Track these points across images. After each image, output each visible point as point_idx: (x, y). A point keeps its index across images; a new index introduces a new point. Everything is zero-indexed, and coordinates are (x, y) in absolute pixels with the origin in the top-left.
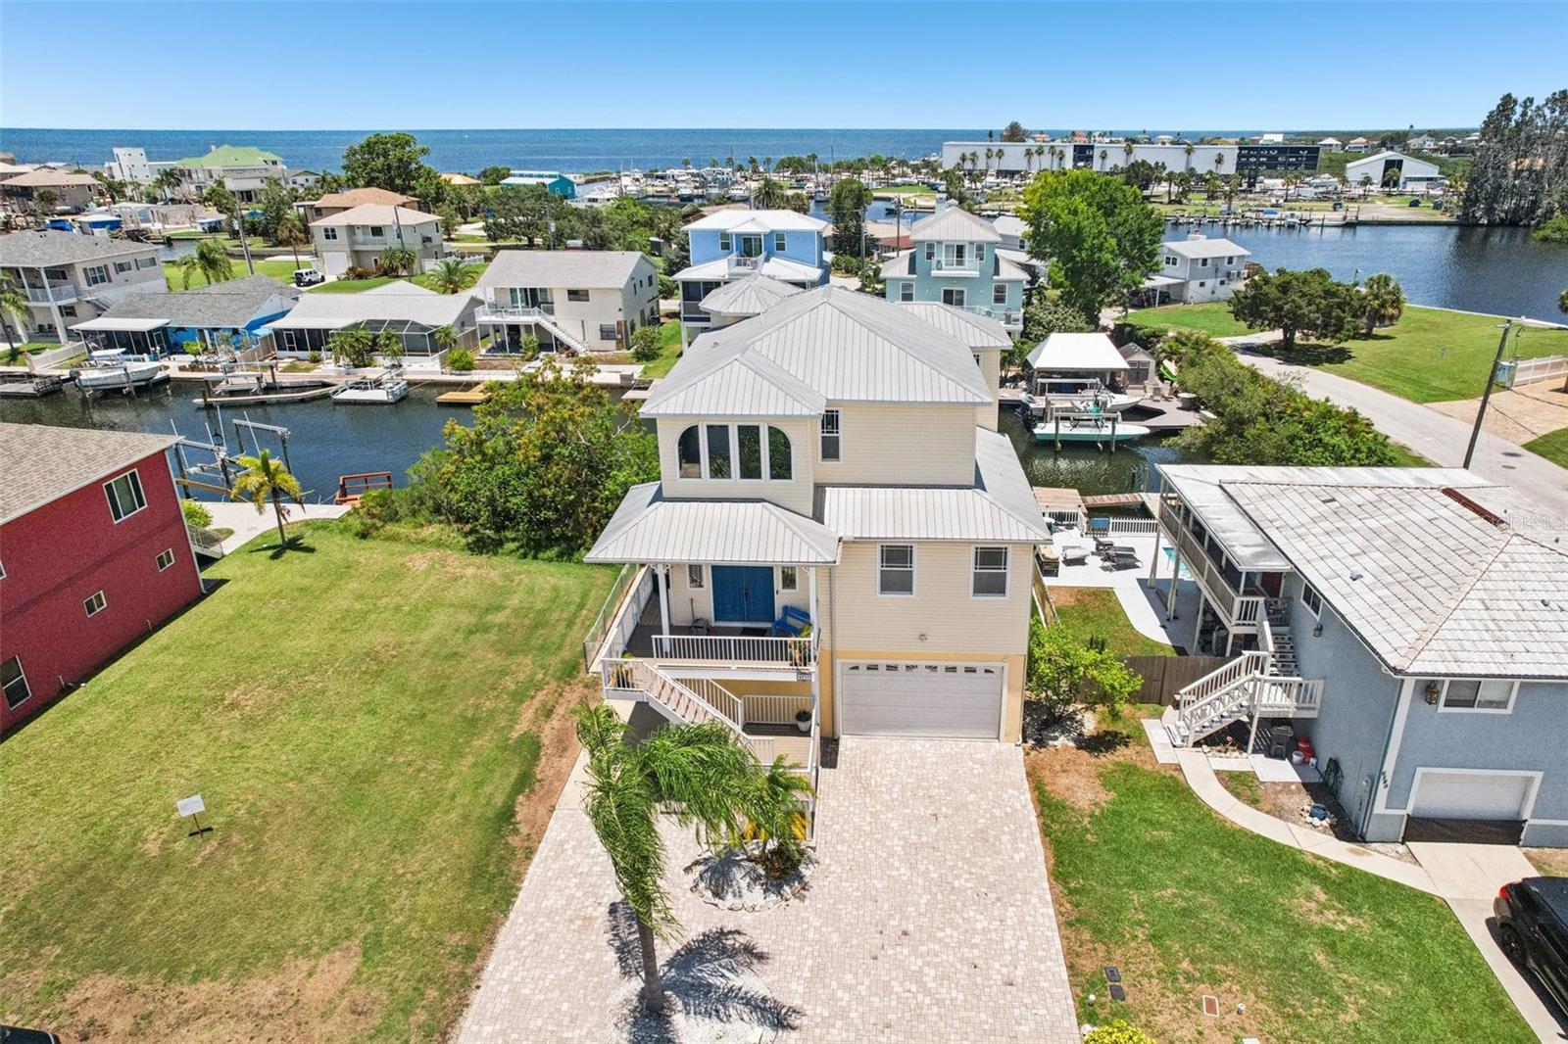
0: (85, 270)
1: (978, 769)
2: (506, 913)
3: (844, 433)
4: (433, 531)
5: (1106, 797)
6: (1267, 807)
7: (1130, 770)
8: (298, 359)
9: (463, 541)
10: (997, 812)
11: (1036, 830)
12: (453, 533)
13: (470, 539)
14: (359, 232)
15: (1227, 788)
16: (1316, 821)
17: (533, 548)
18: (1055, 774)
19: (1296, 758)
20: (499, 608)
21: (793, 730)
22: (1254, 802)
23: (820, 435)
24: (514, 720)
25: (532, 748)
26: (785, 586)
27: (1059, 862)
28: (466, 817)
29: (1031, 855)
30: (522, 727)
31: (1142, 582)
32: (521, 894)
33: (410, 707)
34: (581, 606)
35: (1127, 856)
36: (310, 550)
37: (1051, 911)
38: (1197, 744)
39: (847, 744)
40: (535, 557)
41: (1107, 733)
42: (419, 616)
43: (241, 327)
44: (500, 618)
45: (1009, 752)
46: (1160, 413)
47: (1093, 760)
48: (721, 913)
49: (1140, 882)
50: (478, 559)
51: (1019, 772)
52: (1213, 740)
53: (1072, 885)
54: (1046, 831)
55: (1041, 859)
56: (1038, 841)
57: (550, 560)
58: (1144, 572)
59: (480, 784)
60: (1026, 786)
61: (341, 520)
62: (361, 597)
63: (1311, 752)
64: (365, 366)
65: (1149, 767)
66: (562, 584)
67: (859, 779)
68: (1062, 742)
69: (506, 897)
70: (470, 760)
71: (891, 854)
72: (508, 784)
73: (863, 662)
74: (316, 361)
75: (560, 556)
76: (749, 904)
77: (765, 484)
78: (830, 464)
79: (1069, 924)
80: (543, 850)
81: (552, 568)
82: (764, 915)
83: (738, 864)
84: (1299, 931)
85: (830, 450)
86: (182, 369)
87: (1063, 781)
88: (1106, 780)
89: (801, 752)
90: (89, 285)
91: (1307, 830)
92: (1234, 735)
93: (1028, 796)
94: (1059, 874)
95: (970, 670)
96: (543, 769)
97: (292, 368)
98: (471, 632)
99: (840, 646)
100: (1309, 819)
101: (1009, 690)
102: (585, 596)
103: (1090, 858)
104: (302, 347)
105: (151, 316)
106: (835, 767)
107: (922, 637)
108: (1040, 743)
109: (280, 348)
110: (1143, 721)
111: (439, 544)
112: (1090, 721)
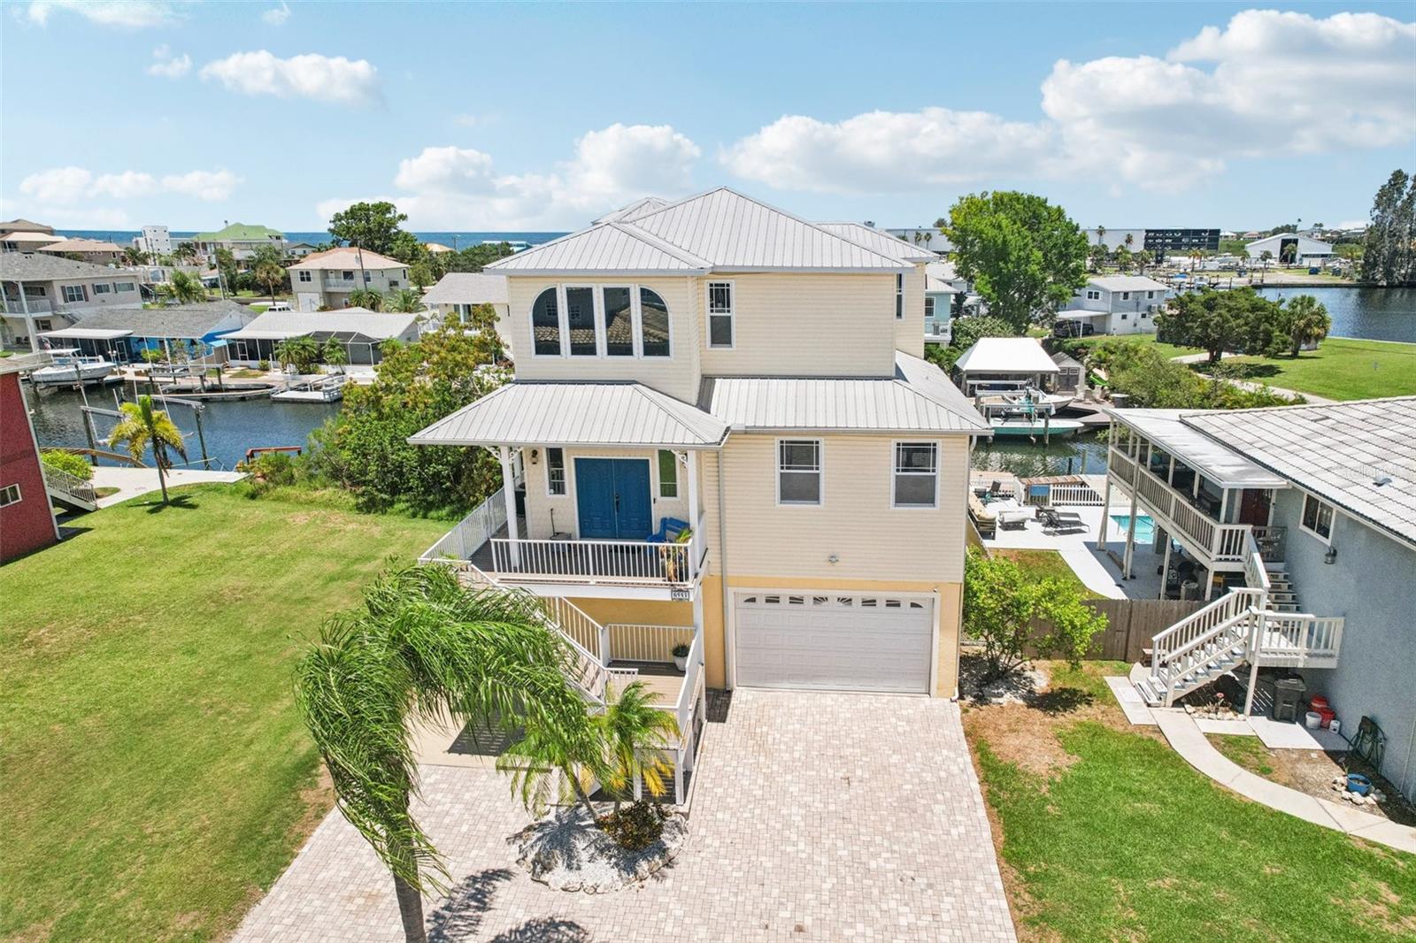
0: (63, 288)
1: (903, 726)
2: (266, 887)
3: (735, 312)
4: (325, 493)
5: (1067, 762)
6: (1286, 778)
7: (1096, 732)
8: (249, 368)
9: (353, 501)
10: (928, 777)
11: (979, 799)
12: (345, 495)
13: (361, 500)
14: (332, 275)
15: (1225, 754)
16: (1357, 797)
17: (423, 508)
18: (1002, 734)
19: (1312, 720)
22: (1265, 772)
23: (708, 314)
26: (664, 494)
27: (1012, 839)
31: (1089, 545)
32: (296, 863)
33: (237, 648)
35: (1103, 834)
36: (193, 507)
37: (1004, 904)
38: (1178, 703)
39: (741, 697)
40: (425, 517)
41: (1063, 690)
42: (282, 563)
43: (197, 338)
44: (367, 567)
45: (943, 708)
46: (1093, 412)
47: (1048, 720)
48: (551, 895)
49: (1124, 868)
50: (364, 518)
51: (956, 731)
52: (1197, 699)
53: (1031, 869)
54: (992, 801)
55: (987, 835)
56: (982, 812)
57: (440, 519)
58: (1094, 537)
59: (286, 730)
60: (965, 746)
61: (235, 483)
63: (1330, 713)
64: (310, 373)
65: (1121, 729)
67: (753, 735)
69: (275, 865)
71: (788, 825)
73: (762, 592)
74: (265, 369)
76: (589, 883)
77: (638, 361)
78: (721, 350)
79: (1030, 922)
82: (608, 898)
83: (582, 830)
85: (721, 333)
86: (137, 374)
87: (1011, 742)
88: (1067, 742)
90: (66, 301)
91: (1346, 808)
92: (1226, 691)
93: (968, 758)
94: (1013, 853)
95: (893, 604)
97: (241, 375)
98: (332, 579)
99: (731, 571)
100: (1347, 795)
101: (941, 628)
103: (1055, 836)
104: (253, 357)
105: (115, 328)
106: (724, 722)
107: (833, 559)
108: (981, 699)
109: (234, 357)
110: (1106, 678)
111: (328, 504)
112: (1042, 677)
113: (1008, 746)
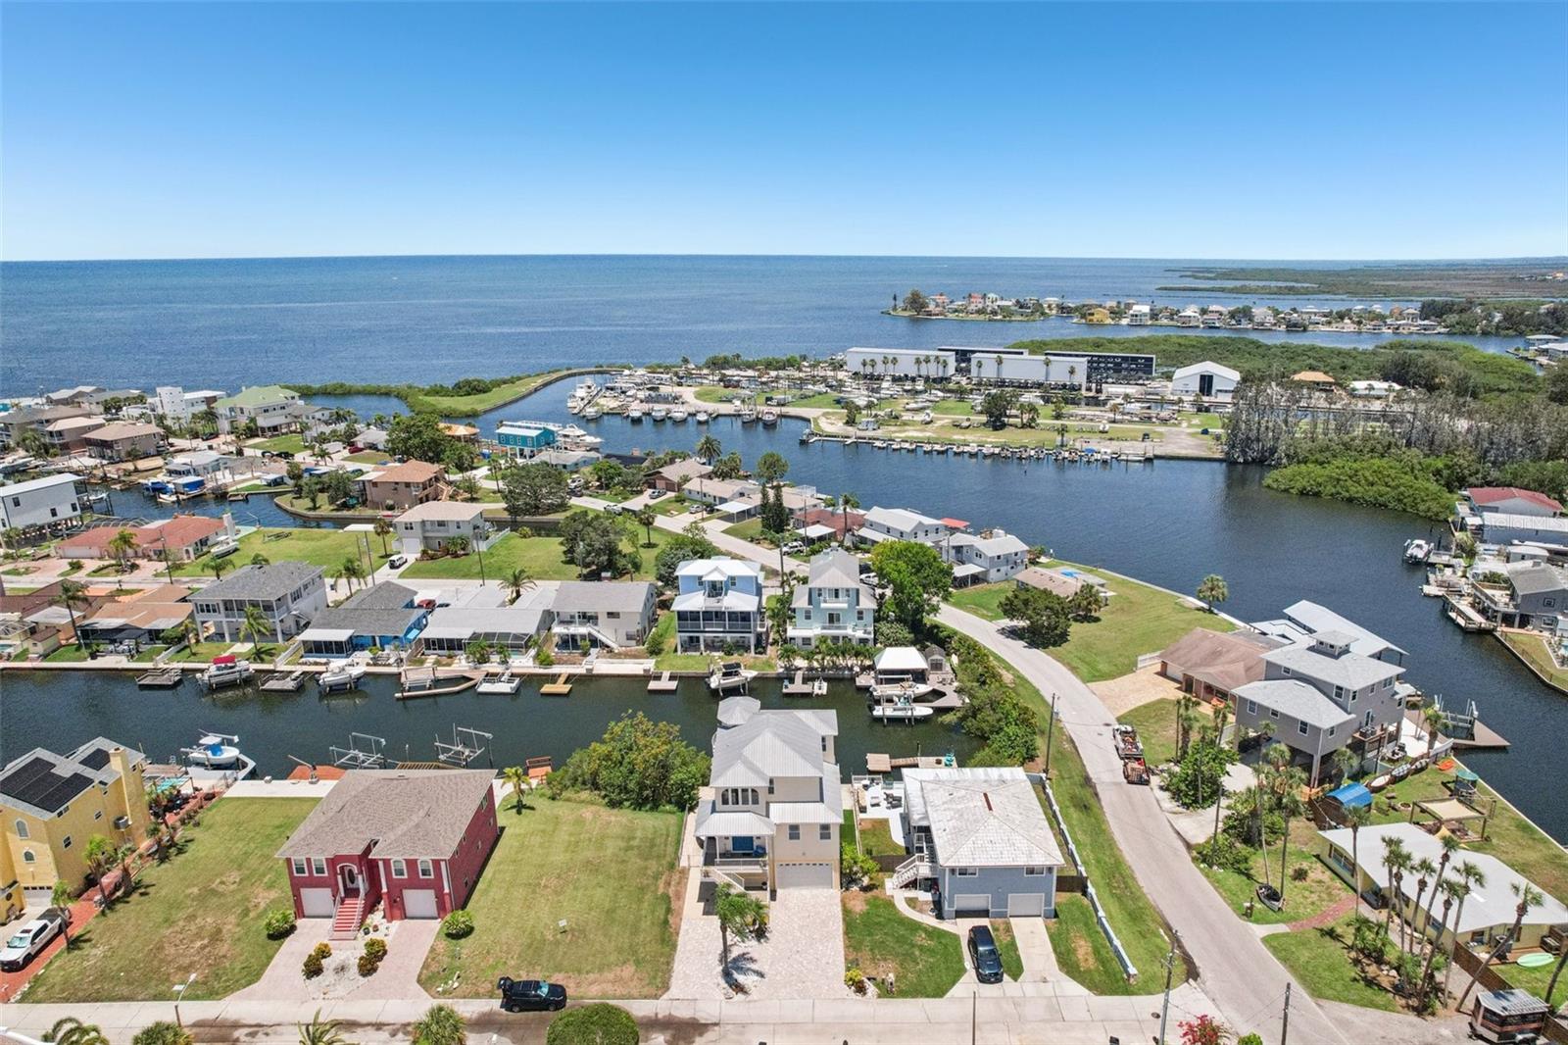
0: (291, 594)
1: (824, 899)
2: (675, 952)
3: (776, 786)
4: (585, 795)
5: (865, 908)
6: (918, 909)
7: (876, 898)
8: (441, 657)
9: (604, 801)
10: (829, 914)
11: (841, 919)
12: (594, 795)
13: (607, 800)
14: (430, 526)
15: (907, 903)
17: (639, 804)
18: (850, 900)
20: (634, 838)
21: (761, 889)
22: (914, 908)
23: (768, 787)
24: (657, 889)
25: (666, 898)
27: (847, 929)
28: (653, 923)
29: (839, 927)
30: (661, 891)
33: (615, 884)
34: (668, 836)
35: (868, 926)
36: (532, 808)
37: (842, 943)
38: (900, 887)
39: (780, 892)
40: (640, 810)
41: (871, 884)
43: (400, 634)
44: (635, 843)
45: (835, 893)
46: (943, 696)
47: (864, 895)
48: (745, 947)
49: (871, 934)
50: (615, 811)
51: (838, 900)
52: (906, 886)
53: (850, 936)
54: (844, 920)
55: (842, 928)
56: (841, 923)
57: (648, 811)
59: (653, 912)
60: (840, 904)
62: (571, 835)
64: (486, 663)
65: (883, 896)
66: (656, 824)
67: (784, 904)
68: (855, 888)
69: (674, 947)
70: (646, 904)
71: (794, 928)
72: (663, 911)
73: (784, 863)
74: (454, 659)
75: (652, 809)
76: (752, 944)
77: (750, 806)
78: (771, 796)
79: (847, 947)
80: (682, 933)
81: (648, 815)
82: (756, 947)
83: (749, 932)
84: (913, 946)
86: (368, 664)
87: (852, 902)
88: (867, 902)
89: (763, 897)
90: (293, 603)
92: (912, 884)
93: (840, 908)
94: (846, 933)
95: (821, 864)
96: (674, 905)
97: (441, 664)
98: (626, 850)
99: (776, 859)
101: (834, 870)
102: (668, 830)
103: (857, 927)
104: (443, 649)
105: (339, 627)
106: (775, 900)
107: (804, 854)
108: (847, 889)
109: (428, 648)
110: (884, 879)
111: (593, 803)
112: (866, 881)
113: (850, 905)
